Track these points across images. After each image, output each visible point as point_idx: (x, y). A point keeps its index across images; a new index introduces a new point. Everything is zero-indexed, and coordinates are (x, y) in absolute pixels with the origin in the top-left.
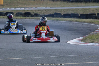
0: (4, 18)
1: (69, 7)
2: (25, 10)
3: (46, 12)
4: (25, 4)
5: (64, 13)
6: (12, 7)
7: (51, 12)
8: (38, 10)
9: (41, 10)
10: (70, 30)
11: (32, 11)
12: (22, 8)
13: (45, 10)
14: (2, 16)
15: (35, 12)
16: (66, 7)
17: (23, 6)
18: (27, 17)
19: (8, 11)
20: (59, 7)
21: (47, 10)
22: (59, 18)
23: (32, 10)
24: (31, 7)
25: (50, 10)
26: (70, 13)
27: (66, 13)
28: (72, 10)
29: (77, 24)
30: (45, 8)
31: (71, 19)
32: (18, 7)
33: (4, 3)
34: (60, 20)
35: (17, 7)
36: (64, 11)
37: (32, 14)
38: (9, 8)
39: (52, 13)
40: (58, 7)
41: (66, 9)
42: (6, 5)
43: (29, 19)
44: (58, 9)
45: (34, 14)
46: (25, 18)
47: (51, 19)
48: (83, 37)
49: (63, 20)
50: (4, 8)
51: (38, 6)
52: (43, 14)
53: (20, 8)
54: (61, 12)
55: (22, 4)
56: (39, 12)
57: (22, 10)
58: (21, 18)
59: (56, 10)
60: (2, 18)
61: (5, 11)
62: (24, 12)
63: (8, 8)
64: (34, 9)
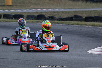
0: (11, 21)
1: (92, 8)
2: (37, 12)
3: (64, 14)
4: (39, 4)
5: (86, 16)
6: (22, 8)
7: (70, 14)
8: (54, 12)
9: (58, 12)
10: (93, 37)
11: (46, 14)
12: (34, 9)
13: (63, 12)
14: (10, 19)
15: (50, 15)
16: (88, 8)
17: (36, 7)
19: (17, 13)
20: (80, 8)
21: (64, 11)
22: (79, 22)
23: (46, 12)
24: (46, 9)
25: (69, 12)
26: (93, 15)
27: (88, 15)
28: (95, 12)
30: (62, 9)
31: (93, 23)
32: (30, 8)
33: (12, 3)
34: (80, 25)
35: (28, 8)
36: (86, 14)
37: (46, 17)
38: (19, 9)
39: (70, 16)
40: (78, 8)
41: (89, 11)
42: (15, 5)
44: (79, 11)
45: (49, 16)
46: (38, 22)
47: (69, 23)
49: (83, 25)
50: (12, 9)
51: (54, 7)
52: (60, 17)
53: (32, 9)
54: (82, 14)
55: (35, 4)
56: (55, 14)
57: (34, 12)
58: (33, 22)
59: (76, 11)
60: (9, 22)
61: (14, 13)
62: (36, 15)
63: (17, 9)
64: (49, 11)
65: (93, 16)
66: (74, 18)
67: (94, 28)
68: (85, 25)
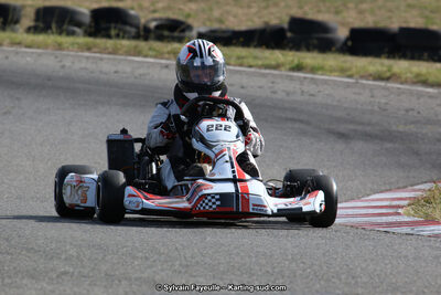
3: (240, 11)
5: (358, 24)
7: (273, 10)
15: (164, 10)
18: (100, 41)
22: (310, 58)
29: (420, 95)
37: (143, 21)
39: (274, 22)
43: (114, 52)
45: (155, 20)
47: (256, 58)
48: (427, 186)
49: (332, 70)
52: (216, 26)
54: (337, 13)
56: (193, 6)
62: (88, 7)
65: (394, 25)
66: (289, 35)
67: (388, 89)
68: (343, 71)
